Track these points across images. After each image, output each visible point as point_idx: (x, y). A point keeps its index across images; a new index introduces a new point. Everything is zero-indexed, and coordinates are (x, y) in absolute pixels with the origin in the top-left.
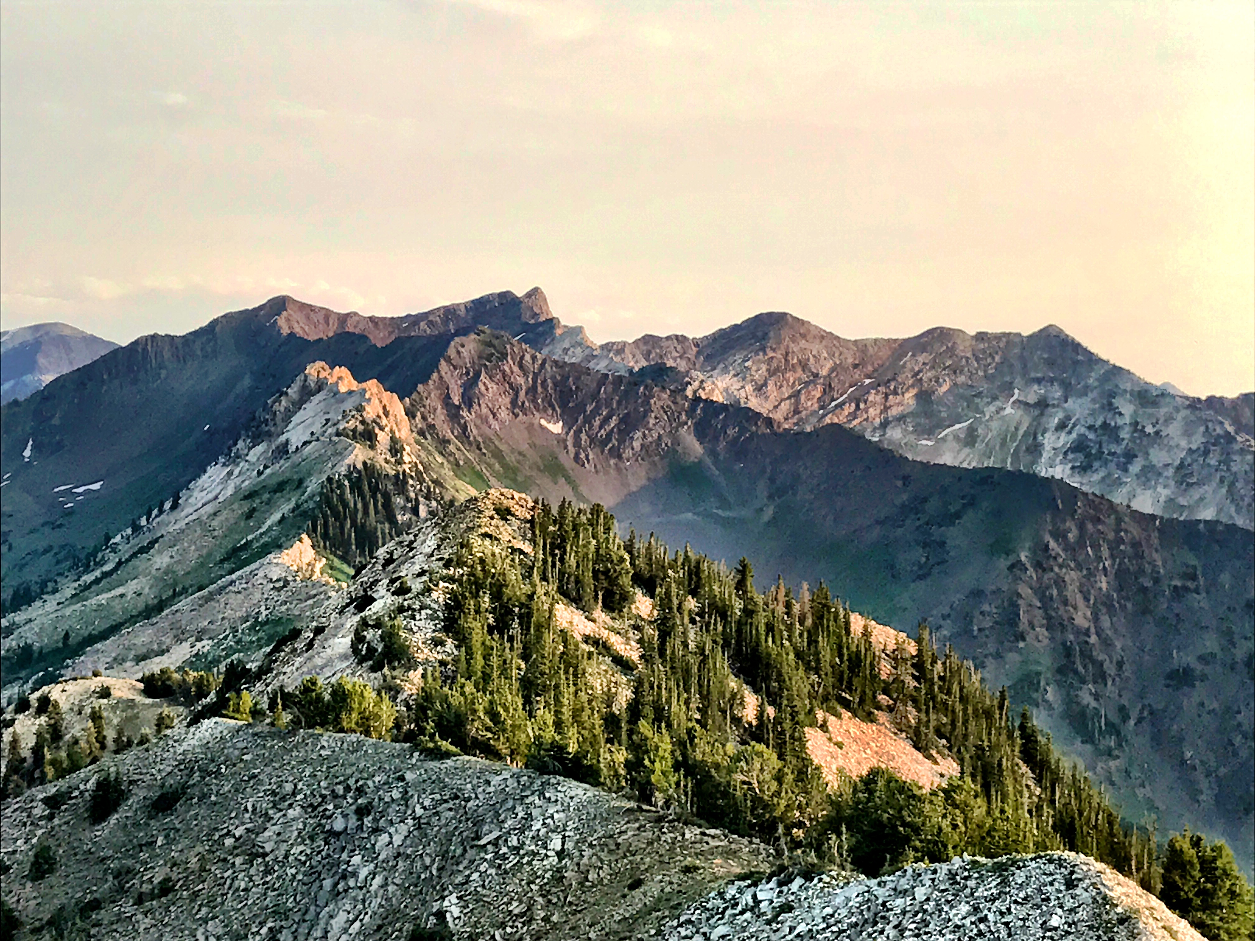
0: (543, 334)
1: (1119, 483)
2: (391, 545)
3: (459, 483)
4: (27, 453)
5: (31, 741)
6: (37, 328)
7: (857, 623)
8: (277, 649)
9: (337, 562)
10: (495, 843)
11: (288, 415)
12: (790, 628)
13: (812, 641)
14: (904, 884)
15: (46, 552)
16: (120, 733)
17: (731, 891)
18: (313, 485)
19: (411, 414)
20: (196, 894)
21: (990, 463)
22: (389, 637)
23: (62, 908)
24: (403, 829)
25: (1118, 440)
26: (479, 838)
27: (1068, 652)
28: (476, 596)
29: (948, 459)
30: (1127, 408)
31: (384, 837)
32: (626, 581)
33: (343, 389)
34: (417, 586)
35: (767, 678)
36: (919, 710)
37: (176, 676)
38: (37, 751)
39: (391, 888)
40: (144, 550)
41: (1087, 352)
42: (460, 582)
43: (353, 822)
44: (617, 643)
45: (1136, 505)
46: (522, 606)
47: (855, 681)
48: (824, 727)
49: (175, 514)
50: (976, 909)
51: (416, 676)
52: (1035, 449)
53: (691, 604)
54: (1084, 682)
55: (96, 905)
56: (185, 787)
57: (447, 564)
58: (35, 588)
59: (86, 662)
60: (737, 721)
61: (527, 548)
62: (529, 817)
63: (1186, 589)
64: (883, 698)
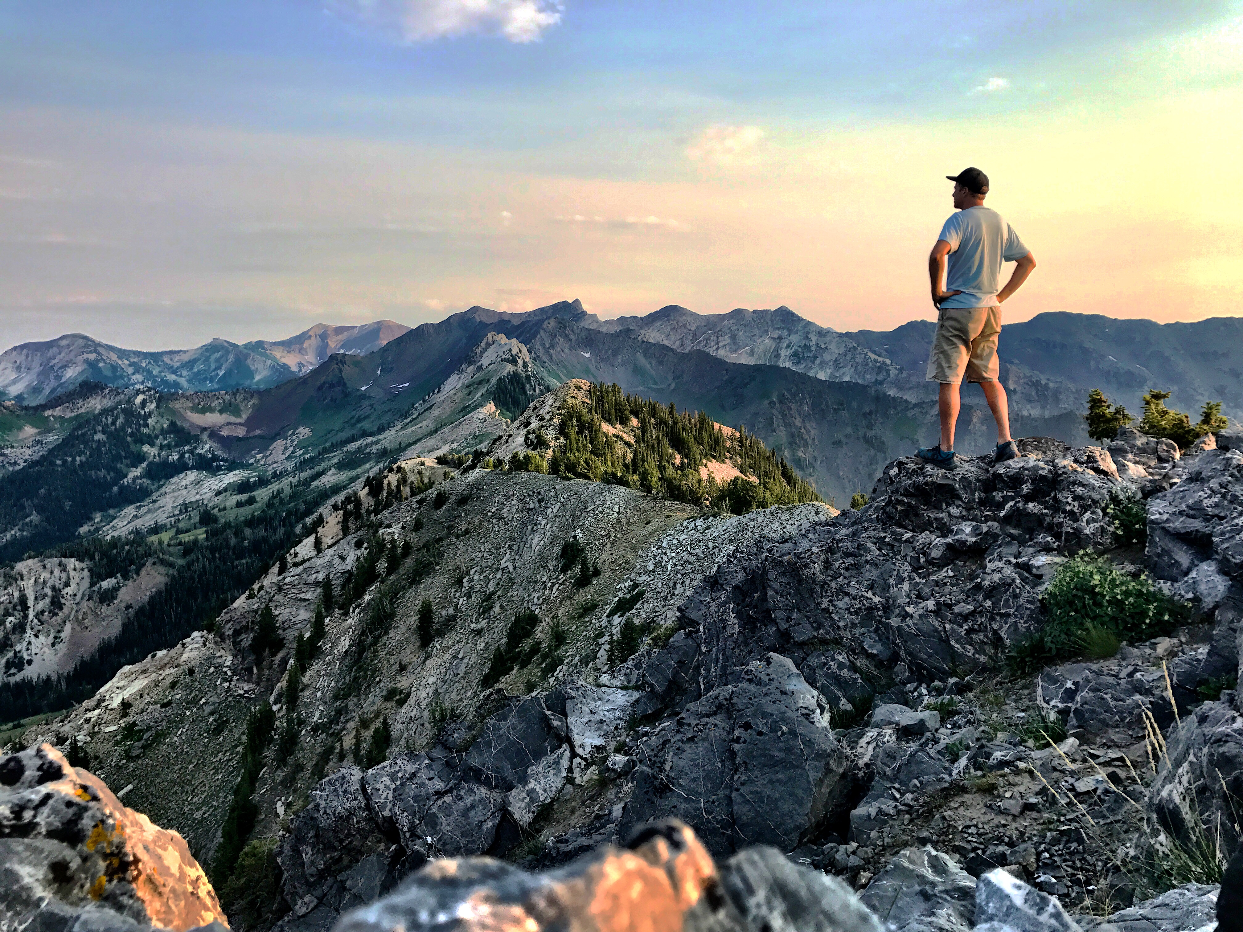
0: (580, 318)
1: (811, 368)
2: (534, 402)
3: (551, 379)
4: (379, 372)
5: (396, 483)
6: (379, 322)
7: (716, 426)
8: (493, 444)
9: (505, 412)
10: (593, 510)
11: (482, 353)
12: (691, 428)
13: (700, 433)
14: (753, 517)
15: (389, 411)
16: (430, 479)
17: (685, 523)
18: (494, 381)
19: (529, 351)
20: (479, 533)
21: (761, 362)
22: (539, 437)
23: (428, 541)
24: (557, 507)
25: (811, 351)
26: (586, 508)
27: (793, 436)
28: (571, 420)
29: (743, 361)
30: (814, 338)
31: (550, 510)
32: (627, 412)
33: (503, 343)
34: (547, 417)
35: (683, 447)
36: (742, 458)
37: (450, 457)
38: (398, 487)
39: (554, 528)
40: (428, 409)
41: (797, 316)
42: (564, 415)
43: (537, 505)
44: (626, 437)
45: (818, 377)
46: (589, 424)
47: (717, 448)
48: (706, 466)
49: (439, 395)
50: (782, 524)
51: (550, 451)
52: (778, 356)
53: (653, 421)
54: (799, 447)
55: (441, 539)
56: (471, 494)
57: (559, 409)
58: (386, 426)
59: (409, 453)
60: (673, 464)
61: (588, 401)
62: (605, 500)
63: (839, 409)
64: (728, 454)
